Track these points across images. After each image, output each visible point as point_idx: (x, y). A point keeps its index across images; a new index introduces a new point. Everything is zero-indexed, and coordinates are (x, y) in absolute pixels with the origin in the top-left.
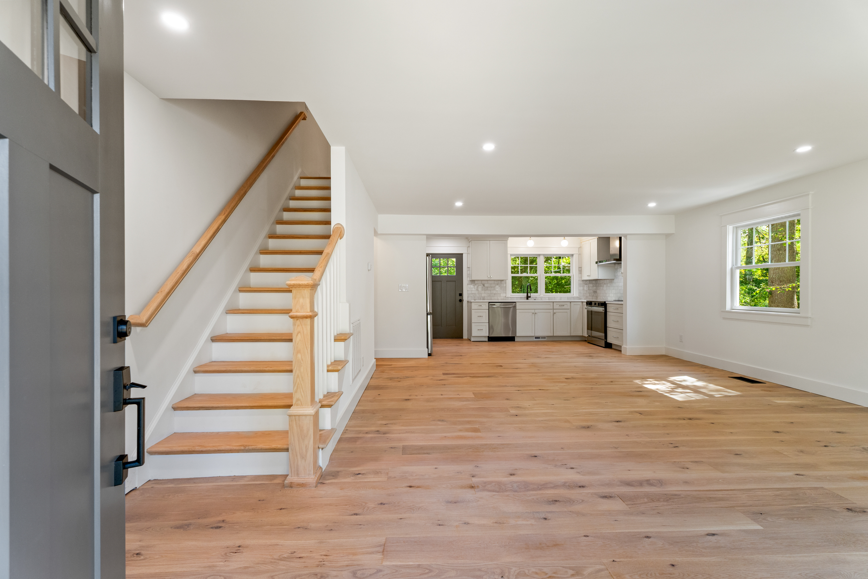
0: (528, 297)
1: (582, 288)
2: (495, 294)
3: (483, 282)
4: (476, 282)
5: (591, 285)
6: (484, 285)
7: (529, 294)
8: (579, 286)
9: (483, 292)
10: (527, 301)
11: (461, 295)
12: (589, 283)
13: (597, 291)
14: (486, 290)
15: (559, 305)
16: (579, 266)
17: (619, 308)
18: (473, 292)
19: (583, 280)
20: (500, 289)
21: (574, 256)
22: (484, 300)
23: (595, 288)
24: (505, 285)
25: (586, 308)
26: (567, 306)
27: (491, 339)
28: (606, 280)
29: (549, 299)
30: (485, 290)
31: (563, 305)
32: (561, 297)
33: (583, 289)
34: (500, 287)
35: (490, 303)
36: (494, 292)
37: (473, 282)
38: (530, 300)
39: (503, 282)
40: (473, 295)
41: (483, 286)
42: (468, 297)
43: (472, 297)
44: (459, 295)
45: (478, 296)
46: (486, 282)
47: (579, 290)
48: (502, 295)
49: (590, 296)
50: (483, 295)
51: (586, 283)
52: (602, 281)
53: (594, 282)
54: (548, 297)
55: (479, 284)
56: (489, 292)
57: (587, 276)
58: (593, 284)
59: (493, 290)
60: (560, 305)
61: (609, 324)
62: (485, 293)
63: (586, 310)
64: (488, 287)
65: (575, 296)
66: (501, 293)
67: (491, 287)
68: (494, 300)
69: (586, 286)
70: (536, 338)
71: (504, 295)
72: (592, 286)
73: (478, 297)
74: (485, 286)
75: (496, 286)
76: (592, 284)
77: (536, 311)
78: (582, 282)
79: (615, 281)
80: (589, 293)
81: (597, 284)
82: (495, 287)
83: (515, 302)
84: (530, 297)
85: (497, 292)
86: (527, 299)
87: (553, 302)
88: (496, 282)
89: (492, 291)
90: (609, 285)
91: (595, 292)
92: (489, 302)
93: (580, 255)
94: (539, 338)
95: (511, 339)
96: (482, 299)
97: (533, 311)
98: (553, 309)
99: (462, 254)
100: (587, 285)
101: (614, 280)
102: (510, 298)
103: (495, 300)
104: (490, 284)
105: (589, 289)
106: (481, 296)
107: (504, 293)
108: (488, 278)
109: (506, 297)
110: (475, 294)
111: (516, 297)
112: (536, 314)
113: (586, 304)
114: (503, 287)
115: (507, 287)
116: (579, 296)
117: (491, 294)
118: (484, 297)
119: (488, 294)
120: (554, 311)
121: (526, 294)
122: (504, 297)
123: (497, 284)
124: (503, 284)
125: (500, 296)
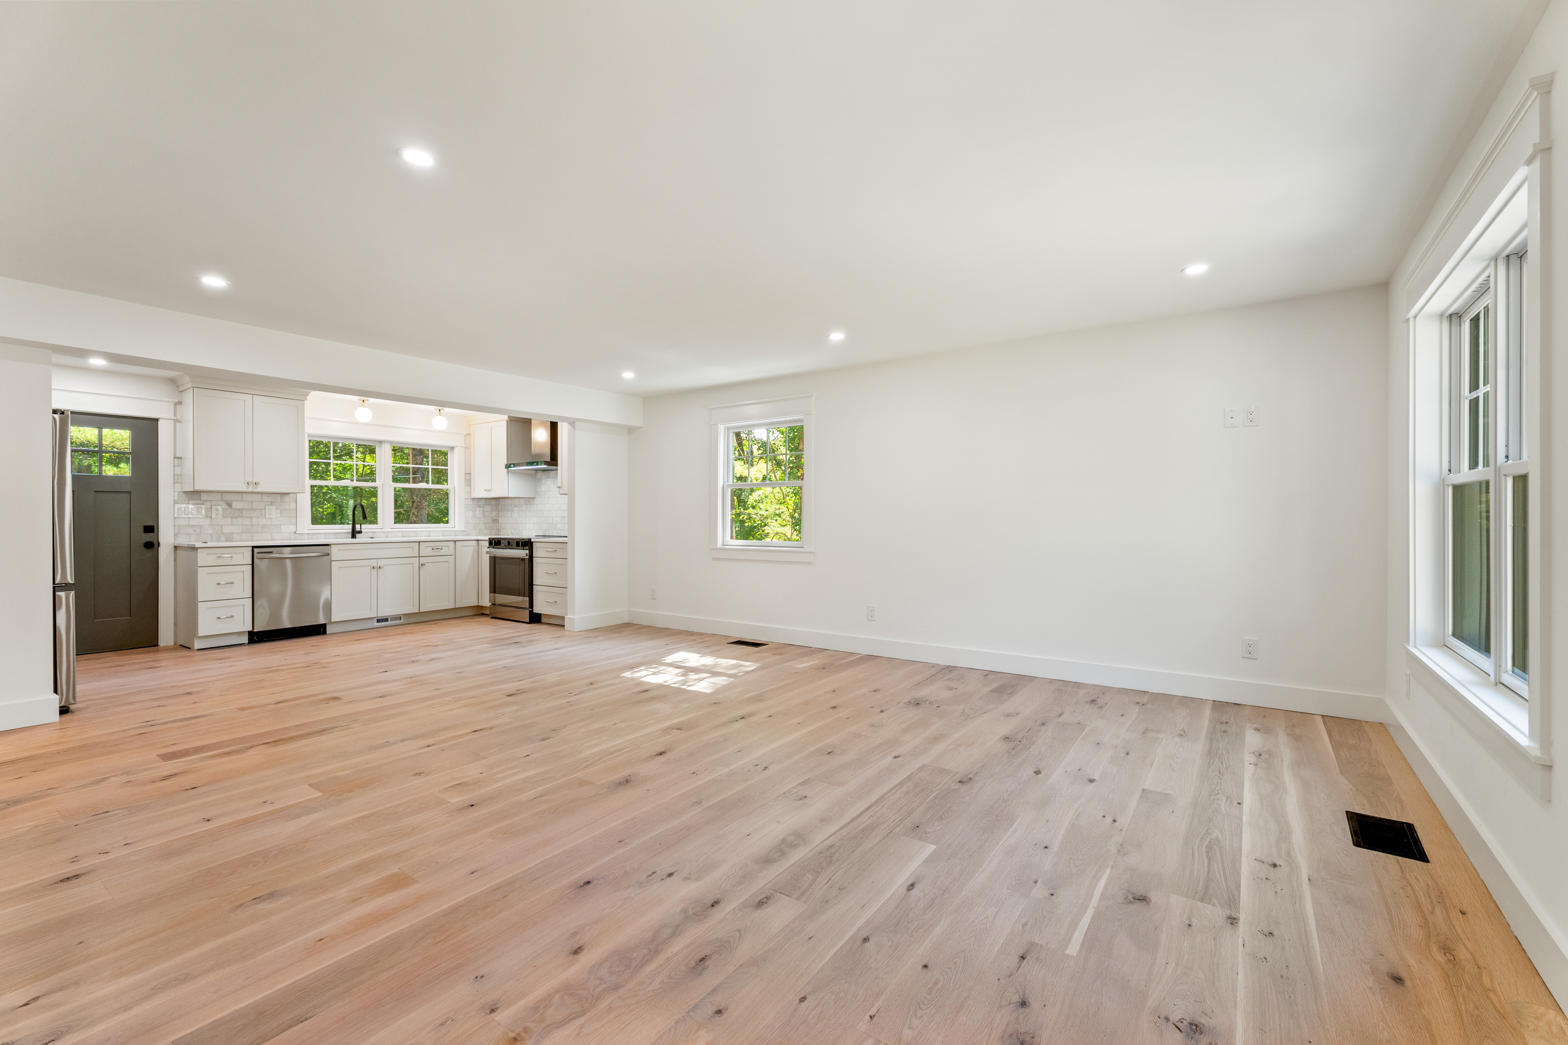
0: (354, 534)
1: (471, 514)
2: (263, 528)
3: (227, 497)
4: (204, 496)
5: (488, 508)
6: (230, 505)
7: (358, 527)
8: (466, 509)
9: (228, 521)
10: (354, 540)
11: (151, 529)
12: (484, 503)
13: (500, 518)
14: (236, 518)
15: (432, 548)
16: (465, 471)
17: (557, 550)
18: (193, 522)
19: (473, 499)
20: (279, 515)
21: (456, 450)
22: (232, 541)
23: (495, 513)
24: (293, 506)
25: (487, 553)
26: (448, 549)
27: (256, 637)
28: (517, 499)
29: (403, 537)
30: (233, 518)
31: (439, 547)
32: (429, 531)
33: (474, 516)
34: (279, 511)
35: (256, 550)
36: (262, 521)
37: (194, 495)
38: (360, 538)
39: (287, 498)
40: (194, 531)
41: (226, 507)
42: (175, 535)
43: (190, 534)
44: (143, 529)
45: (211, 532)
46: (238, 497)
47: (465, 517)
48: (284, 528)
49: (486, 529)
50: (226, 530)
51: (480, 504)
52: (508, 502)
53: (493, 502)
54: (406, 532)
55: (213, 503)
56: (247, 522)
57: (486, 490)
58: (492, 505)
59: (258, 518)
60: (434, 548)
61: (537, 580)
62: (233, 525)
63: (488, 555)
64: (242, 509)
65: (457, 528)
66: (281, 525)
67: (252, 509)
68: (261, 540)
69: (480, 510)
70: (379, 621)
71: (292, 528)
72: (490, 509)
73: (211, 534)
74: (234, 506)
75: (267, 507)
76: (490, 506)
77: (381, 563)
78: (471, 503)
79: (537, 501)
80: (485, 523)
81: (500, 506)
82: (263, 511)
83: (328, 545)
84: (360, 532)
85: (269, 523)
86: (353, 536)
87: (419, 542)
88: (265, 498)
89: (254, 520)
90: (524, 508)
91: (495, 521)
92: (253, 547)
93: (467, 448)
94: (386, 620)
95: (319, 630)
96: (223, 538)
97: (374, 563)
98: (419, 557)
99: (157, 420)
100: (481, 508)
101: (536, 499)
102: (306, 537)
103: (264, 540)
104: (250, 503)
105: (484, 516)
106: (222, 533)
107: (290, 524)
108: (247, 488)
109: (295, 532)
110: (200, 526)
111: (325, 533)
112: (381, 569)
113: (487, 544)
114: (287, 509)
115: (296, 510)
116: (466, 530)
117: (252, 526)
118: (232, 534)
119: (246, 525)
120: (423, 560)
121: (350, 526)
122: (290, 532)
123: (272, 503)
124: (287, 504)
125: (278, 533)
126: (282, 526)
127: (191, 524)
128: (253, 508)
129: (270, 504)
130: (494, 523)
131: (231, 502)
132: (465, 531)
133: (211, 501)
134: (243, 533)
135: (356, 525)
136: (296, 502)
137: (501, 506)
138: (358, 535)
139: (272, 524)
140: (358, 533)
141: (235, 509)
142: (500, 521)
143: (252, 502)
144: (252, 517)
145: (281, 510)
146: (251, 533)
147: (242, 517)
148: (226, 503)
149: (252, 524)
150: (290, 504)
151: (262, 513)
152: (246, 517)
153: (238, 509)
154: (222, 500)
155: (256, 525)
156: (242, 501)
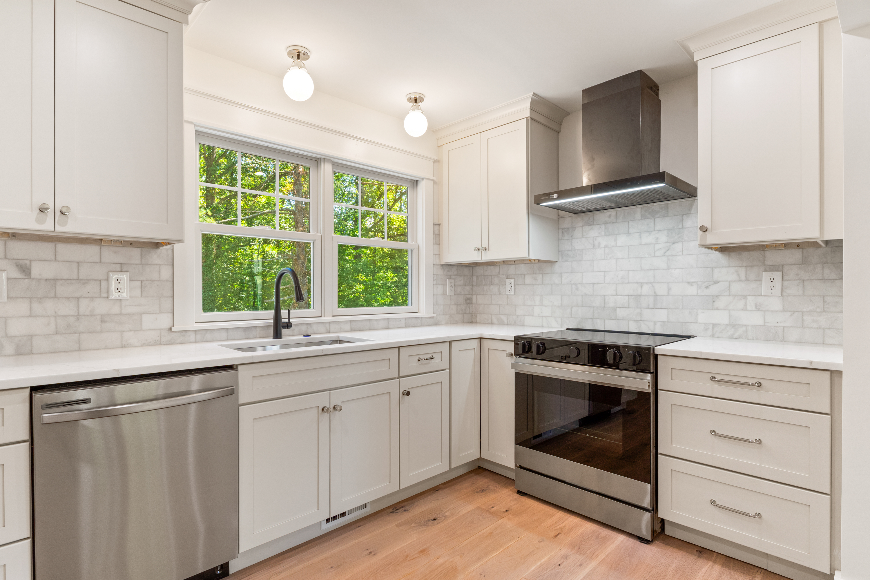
0: (278, 328)
1: (439, 290)
2: (102, 321)
3: (17, 251)
5: (460, 281)
7: (284, 313)
8: (435, 282)
9: (22, 307)
12: (455, 273)
13: (474, 297)
14: (41, 299)
15: (417, 358)
19: (443, 265)
20: (138, 293)
21: (422, 187)
23: (468, 288)
24: (166, 274)
26: (441, 358)
30: (31, 299)
31: (429, 356)
33: (444, 294)
34: (138, 284)
35: (37, 396)
38: (287, 338)
39: (155, 258)
41: (15, 274)
47: (434, 295)
48: (148, 321)
49: (458, 313)
51: (450, 273)
53: (466, 271)
54: (351, 321)
56: (67, 309)
57: (478, 249)
59: (92, 298)
60: (423, 357)
62: (31, 316)
63: (513, 372)
64: (55, 280)
65: (424, 312)
66: (141, 314)
67: (78, 280)
69: (451, 283)
71: (164, 321)
72: (462, 283)
74: (35, 269)
75: (114, 277)
77: (337, 398)
78: (440, 272)
81: (475, 278)
82: (104, 283)
83: (229, 367)
84: (288, 325)
85: (116, 310)
86: (277, 335)
87: (399, 347)
89: (84, 304)
91: (468, 301)
92: (34, 389)
93: (437, 183)
97: (323, 400)
98: (399, 377)
100: (453, 281)
101: (557, 265)
104: (75, 265)
105: (456, 294)
106: (6, 336)
107: (160, 313)
109: (171, 329)
111: (227, 329)
112: (337, 413)
113: (511, 348)
114: (153, 281)
115: (173, 281)
116: (435, 315)
117: (78, 317)
118: (31, 337)
119: (66, 316)
120: (406, 384)
121: (271, 313)
122: (161, 329)
123: (122, 268)
124: (154, 265)
125: (135, 331)
126: (144, 316)
128: (81, 277)
129: (118, 268)
130: (467, 304)
131: (28, 262)
132: (433, 317)
134: (57, 333)
135: (282, 311)
136: (173, 265)
137: (477, 276)
138: (284, 331)
139: (124, 311)
140: (284, 327)
141: (39, 280)
142: (474, 301)
143: (79, 263)
144: (78, 298)
145: (142, 281)
146: (75, 333)
147: (55, 297)
148: (17, 266)
149: (79, 315)
150: (160, 265)
151: (100, 289)
152: (66, 298)
153: (46, 280)
154: (6, 258)
155: (88, 315)
156: (55, 260)
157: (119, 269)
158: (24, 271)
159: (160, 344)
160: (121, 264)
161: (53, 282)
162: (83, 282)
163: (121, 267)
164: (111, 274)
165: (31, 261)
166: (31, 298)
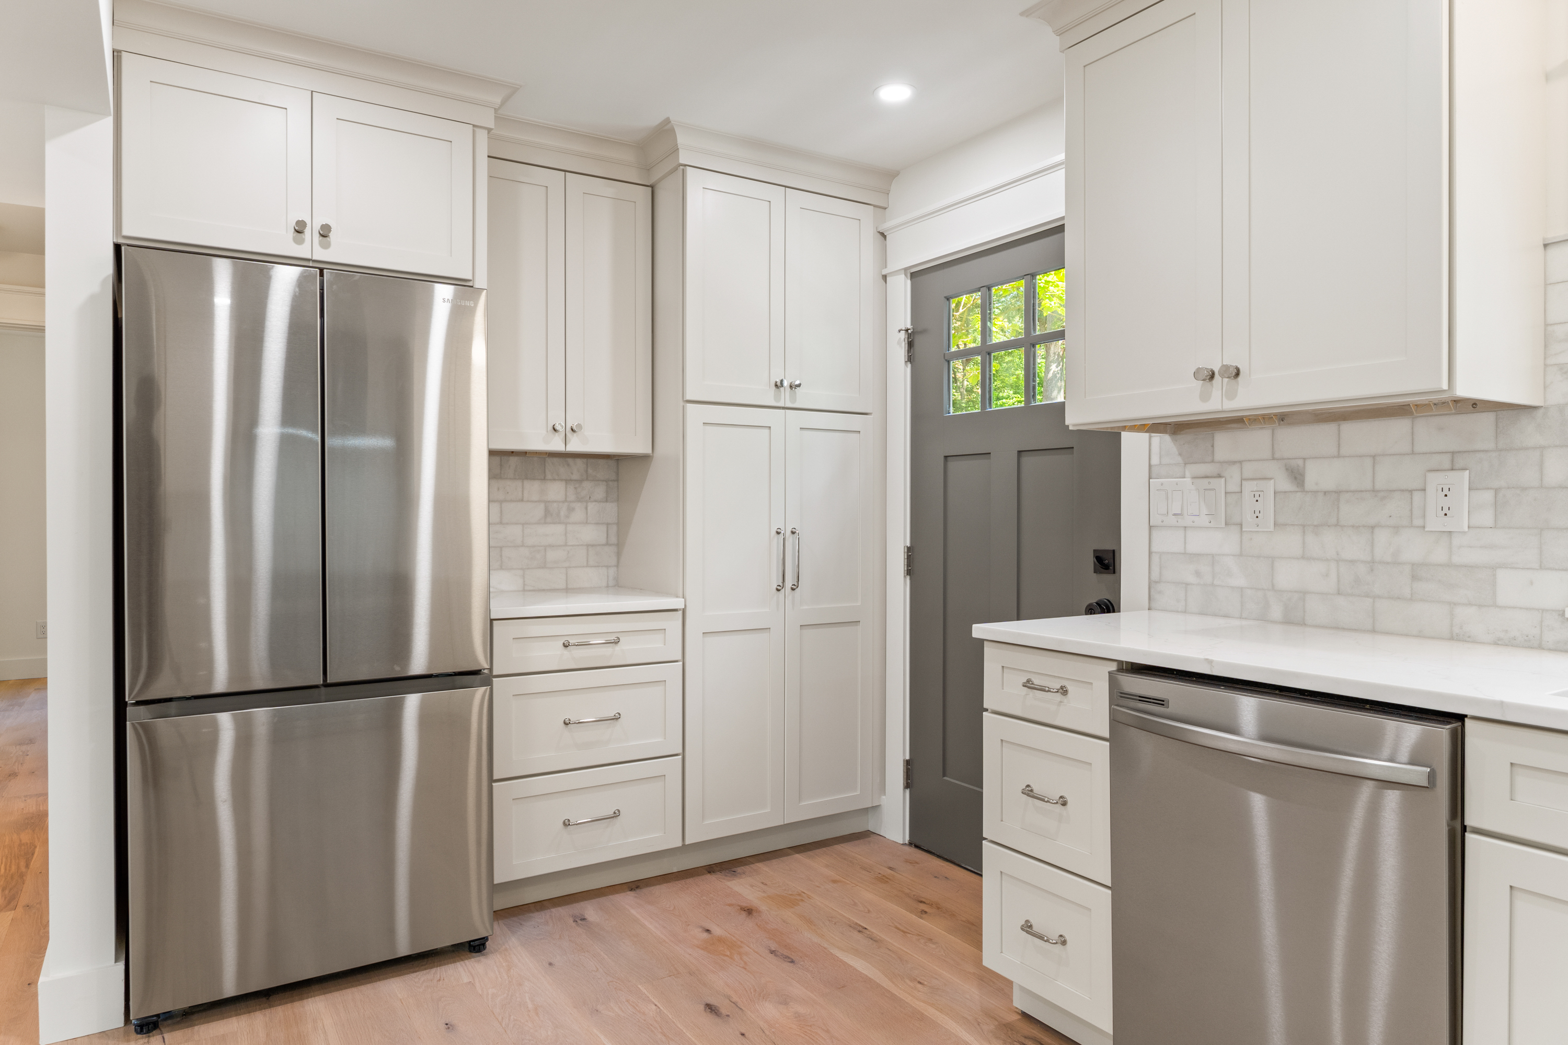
2: (1415, 578)
3: (1295, 436)
4: (1221, 448)
6: (1297, 476)
9: (1293, 541)
11: (1107, 562)
14: (1318, 529)
18: (1199, 542)
20: (1486, 517)
24: (1556, 469)
34: (1488, 496)
40: (1198, 574)
41: (1285, 484)
42: (1152, 583)
43: (1186, 586)
44: (1090, 561)
45: (1239, 581)
46: (1322, 432)
48: (1510, 587)
50: (1286, 578)
55: (1248, 470)
56: (1355, 549)
59: (1396, 529)
62: (1304, 557)
64: (1338, 492)
66: (1494, 568)
73: (1241, 590)
74: (1308, 475)
75: (1435, 481)
82: (1417, 496)
85: (1439, 555)
89: (1382, 536)
96: (1276, 612)
104: (1369, 463)
106: (1273, 588)
107: (1541, 567)
108: (1205, 397)
110: (1213, 558)
114: (1524, 489)
117: (1372, 564)
118: (1304, 594)
119: (1353, 562)
122: (1544, 611)
123: (1456, 461)
124: (1527, 449)
125: (1480, 606)
126: (1501, 574)
127: (1192, 548)
128: (1378, 485)
129: (1446, 461)
131: (1300, 462)
133: (1241, 462)
134: (1339, 593)
139: (1456, 559)
141: (1315, 492)
143: (1374, 457)
144: (1373, 528)
145: (1497, 491)
146: (1367, 596)
147: (1337, 525)
148: (1287, 469)
149: (1373, 562)
150: (1542, 448)
151: (1411, 510)
152: (1353, 526)
153: (1325, 493)
154: (1273, 459)
155: (1388, 563)
156: (1339, 456)
157: (1447, 465)
158: (1295, 478)
159: (1540, 647)
160: (1453, 453)
161: (1335, 495)
162: (1379, 494)
163: (1452, 461)
164: (1430, 476)
165: (1304, 459)
166: (1304, 526)
